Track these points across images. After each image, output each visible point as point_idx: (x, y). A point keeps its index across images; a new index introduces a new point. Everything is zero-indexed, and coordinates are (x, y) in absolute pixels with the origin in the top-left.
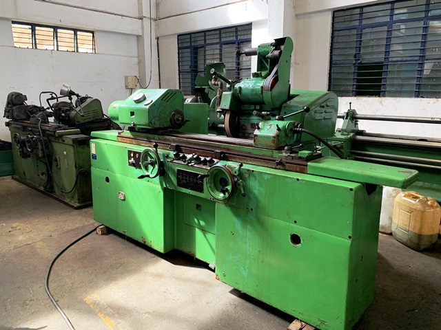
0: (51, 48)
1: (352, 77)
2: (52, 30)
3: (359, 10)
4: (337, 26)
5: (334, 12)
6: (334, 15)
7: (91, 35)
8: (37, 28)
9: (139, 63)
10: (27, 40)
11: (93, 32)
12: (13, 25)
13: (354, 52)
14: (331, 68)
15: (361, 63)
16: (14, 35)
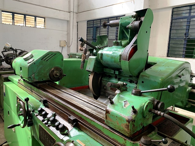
0: (22, 25)
1: (183, 46)
2: (23, 16)
3: (189, 7)
4: (175, 17)
5: (173, 8)
6: (173, 10)
7: (44, 19)
8: (15, 15)
9: (67, 34)
10: (10, 21)
11: (44, 18)
12: (2, 13)
13: (185, 32)
14: (169, 41)
15: (189, 39)
16: (2, 17)
